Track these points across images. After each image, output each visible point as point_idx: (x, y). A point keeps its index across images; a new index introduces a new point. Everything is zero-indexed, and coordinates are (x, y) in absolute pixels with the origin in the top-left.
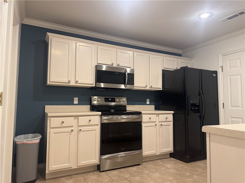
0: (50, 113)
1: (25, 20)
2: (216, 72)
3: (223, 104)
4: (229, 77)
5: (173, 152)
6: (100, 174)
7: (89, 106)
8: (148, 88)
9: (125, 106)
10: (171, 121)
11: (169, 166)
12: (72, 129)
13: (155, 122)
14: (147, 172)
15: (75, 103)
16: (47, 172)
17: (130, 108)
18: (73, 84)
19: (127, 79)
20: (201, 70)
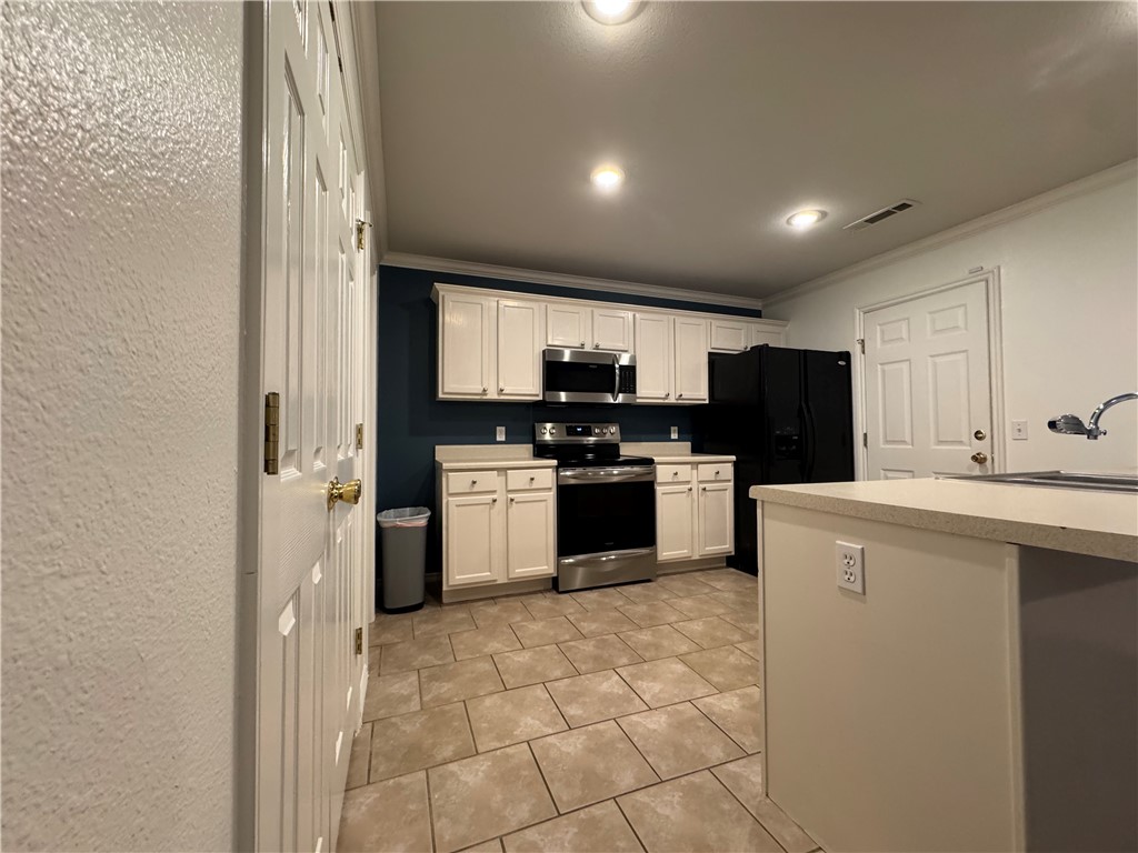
0: (447, 461)
1: (386, 257)
2: (846, 356)
3: (865, 435)
4: (879, 366)
5: (733, 553)
6: (558, 599)
7: (531, 446)
8: (672, 400)
9: (617, 444)
10: (729, 481)
11: (719, 585)
12: (495, 496)
13: (688, 482)
14: (665, 596)
15: (498, 439)
16: (445, 588)
17: (628, 450)
18: (492, 395)
19: (617, 378)
20: (805, 351)
